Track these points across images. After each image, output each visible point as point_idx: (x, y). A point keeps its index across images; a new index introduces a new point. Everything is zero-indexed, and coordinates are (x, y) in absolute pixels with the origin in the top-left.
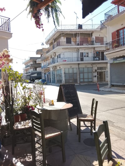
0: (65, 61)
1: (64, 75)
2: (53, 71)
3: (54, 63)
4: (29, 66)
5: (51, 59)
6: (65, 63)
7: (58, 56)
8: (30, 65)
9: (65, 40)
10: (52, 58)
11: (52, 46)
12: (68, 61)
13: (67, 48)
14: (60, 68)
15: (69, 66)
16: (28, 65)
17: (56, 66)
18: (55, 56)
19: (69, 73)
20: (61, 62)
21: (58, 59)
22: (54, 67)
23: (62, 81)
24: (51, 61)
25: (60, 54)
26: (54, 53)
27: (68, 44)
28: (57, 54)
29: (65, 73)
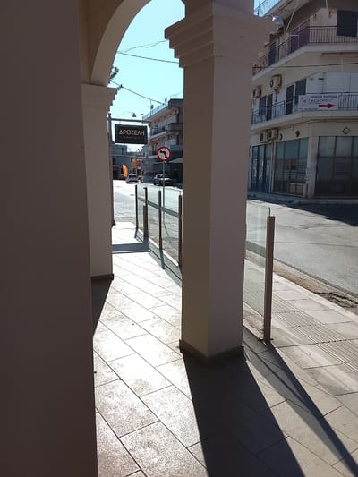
0: (330, 106)
1: (315, 163)
2: (263, 148)
4: (164, 129)
5: (258, 101)
6: (327, 113)
7: (290, 89)
8: (168, 128)
9: (334, 20)
10: (262, 100)
12: (339, 109)
13: (341, 53)
14: (298, 133)
15: (337, 129)
16: (161, 125)
17: (277, 129)
18: (275, 90)
19: (334, 157)
20: (310, 110)
21: (300, 97)
22: (268, 131)
23: (305, 186)
24: (256, 108)
25: (304, 81)
26: (277, 76)
27: (342, 38)
28: (290, 80)
29: (318, 157)
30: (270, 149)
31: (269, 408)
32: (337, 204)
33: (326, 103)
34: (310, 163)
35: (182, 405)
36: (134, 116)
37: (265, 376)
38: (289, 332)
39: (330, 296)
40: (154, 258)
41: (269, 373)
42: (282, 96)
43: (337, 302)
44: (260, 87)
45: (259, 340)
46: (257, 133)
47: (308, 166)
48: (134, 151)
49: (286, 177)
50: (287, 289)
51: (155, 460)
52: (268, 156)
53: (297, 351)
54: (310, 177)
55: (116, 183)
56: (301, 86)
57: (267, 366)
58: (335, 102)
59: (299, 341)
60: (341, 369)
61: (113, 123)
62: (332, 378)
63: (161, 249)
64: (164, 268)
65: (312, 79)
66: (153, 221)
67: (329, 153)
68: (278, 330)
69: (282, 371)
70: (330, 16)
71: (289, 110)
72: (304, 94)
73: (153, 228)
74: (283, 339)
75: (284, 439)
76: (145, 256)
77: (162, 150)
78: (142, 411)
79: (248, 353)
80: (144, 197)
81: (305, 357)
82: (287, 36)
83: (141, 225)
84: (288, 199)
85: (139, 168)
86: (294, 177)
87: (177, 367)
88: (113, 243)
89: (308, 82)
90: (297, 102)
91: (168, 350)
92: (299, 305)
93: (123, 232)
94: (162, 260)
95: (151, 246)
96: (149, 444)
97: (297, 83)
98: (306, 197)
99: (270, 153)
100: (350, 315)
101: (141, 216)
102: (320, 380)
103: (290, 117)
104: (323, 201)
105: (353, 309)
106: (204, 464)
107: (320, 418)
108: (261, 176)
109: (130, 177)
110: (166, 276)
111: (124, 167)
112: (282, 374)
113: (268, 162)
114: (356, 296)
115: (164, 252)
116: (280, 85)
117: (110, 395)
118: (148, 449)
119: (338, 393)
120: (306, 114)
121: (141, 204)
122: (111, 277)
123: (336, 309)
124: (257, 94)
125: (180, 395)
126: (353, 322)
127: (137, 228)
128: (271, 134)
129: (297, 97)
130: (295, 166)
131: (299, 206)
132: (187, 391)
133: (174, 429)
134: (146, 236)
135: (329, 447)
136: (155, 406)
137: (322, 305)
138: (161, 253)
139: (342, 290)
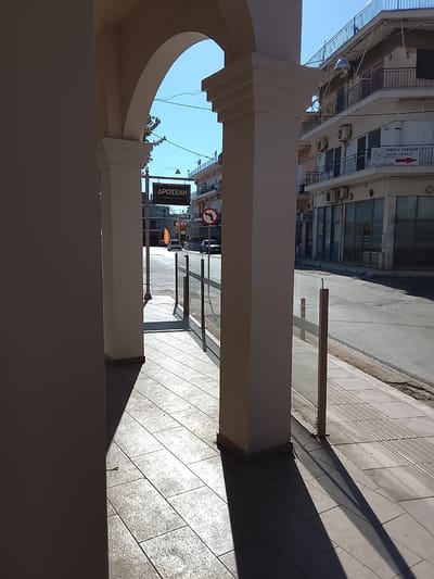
0: (409, 160)
1: (393, 227)
2: (329, 211)
3: (337, 174)
4: (213, 188)
5: (324, 154)
6: (406, 169)
7: (361, 141)
8: (217, 186)
9: (413, 61)
10: (329, 153)
11: (333, 96)
12: (421, 164)
13: (422, 99)
14: (372, 193)
15: (419, 188)
16: (210, 182)
17: (347, 187)
18: (345, 142)
19: (416, 220)
20: (385, 165)
21: (373, 149)
22: (336, 189)
23: (381, 255)
24: (322, 163)
25: (378, 131)
26: (347, 125)
27: (423, 82)
28: (361, 130)
29: (397, 220)
30: (338, 210)
31: (317, 514)
32: (420, 277)
33: (405, 157)
34: (387, 228)
35: (215, 508)
36: (178, 172)
37: (316, 477)
38: (349, 427)
39: (403, 386)
40: (195, 338)
41: (322, 474)
42: (353, 149)
43: (411, 394)
44: (326, 139)
45: (313, 436)
46: (323, 193)
47: (384, 231)
48: (178, 213)
49: (359, 244)
50: (351, 377)
51: (180, 570)
52: (336, 219)
53: (356, 449)
54: (387, 245)
55: (153, 250)
56: (375, 137)
57: (319, 465)
58: (415, 155)
59: (360, 438)
60: (409, 471)
61: (152, 181)
62: (396, 481)
63: (203, 328)
64: (205, 351)
65: (387, 129)
66: (195, 295)
67: (411, 216)
68: (337, 424)
69: (337, 473)
70: (408, 57)
71: (361, 165)
72: (379, 146)
73: (195, 303)
74: (342, 435)
75: (333, 549)
76: (183, 335)
77: (208, 212)
78: (167, 513)
79: (298, 451)
80: (185, 267)
81: (366, 457)
82: (357, 79)
83: (181, 300)
84: (361, 270)
85: (183, 233)
86: (367, 244)
87: (212, 465)
88: (145, 321)
89: (383, 132)
90: (369, 156)
91: (203, 445)
92: (363, 396)
93: (159, 308)
94: (204, 341)
95: (191, 325)
96: (174, 551)
97: (370, 134)
98: (383, 269)
99: (339, 216)
100: (425, 408)
101: (181, 290)
102: (381, 483)
103: (362, 173)
104: (403, 273)
105: (430, 402)
106: (236, 575)
107: (378, 527)
108: (328, 242)
109: (173, 243)
110: (208, 359)
111: (166, 231)
112: (336, 476)
113: (336, 226)
114: (432, 385)
115: (207, 332)
116: (350, 135)
117: (132, 495)
118: (172, 557)
119: (401, 498)
120: (380, 170)
121: (182, 275)
122: (142, 360)
123: (408, 401)
124: (322, 147)
125: (214, 497)
126: (428, 418)
127: (177, 303)
128: (339, 194)
129: (369, 150)
130: (369, 231)
131: (374, 279)
132: (223, 492)
133: (204, 536)
134: (186, 313)
135: (386, 560)
136: (184, 509)
137: (392, 397)
138: (204, 332)
139: (418, 379)
